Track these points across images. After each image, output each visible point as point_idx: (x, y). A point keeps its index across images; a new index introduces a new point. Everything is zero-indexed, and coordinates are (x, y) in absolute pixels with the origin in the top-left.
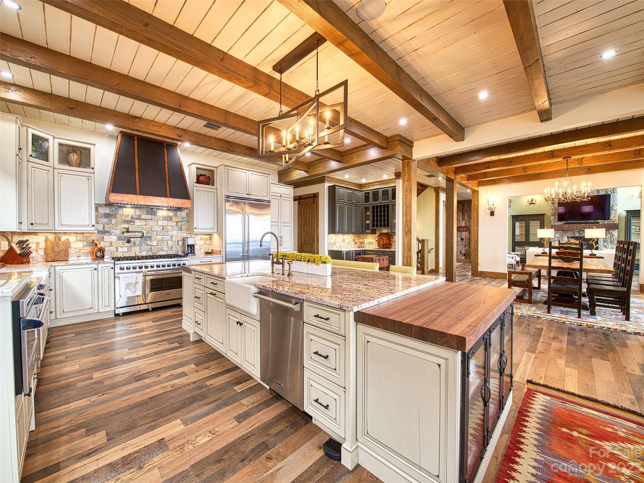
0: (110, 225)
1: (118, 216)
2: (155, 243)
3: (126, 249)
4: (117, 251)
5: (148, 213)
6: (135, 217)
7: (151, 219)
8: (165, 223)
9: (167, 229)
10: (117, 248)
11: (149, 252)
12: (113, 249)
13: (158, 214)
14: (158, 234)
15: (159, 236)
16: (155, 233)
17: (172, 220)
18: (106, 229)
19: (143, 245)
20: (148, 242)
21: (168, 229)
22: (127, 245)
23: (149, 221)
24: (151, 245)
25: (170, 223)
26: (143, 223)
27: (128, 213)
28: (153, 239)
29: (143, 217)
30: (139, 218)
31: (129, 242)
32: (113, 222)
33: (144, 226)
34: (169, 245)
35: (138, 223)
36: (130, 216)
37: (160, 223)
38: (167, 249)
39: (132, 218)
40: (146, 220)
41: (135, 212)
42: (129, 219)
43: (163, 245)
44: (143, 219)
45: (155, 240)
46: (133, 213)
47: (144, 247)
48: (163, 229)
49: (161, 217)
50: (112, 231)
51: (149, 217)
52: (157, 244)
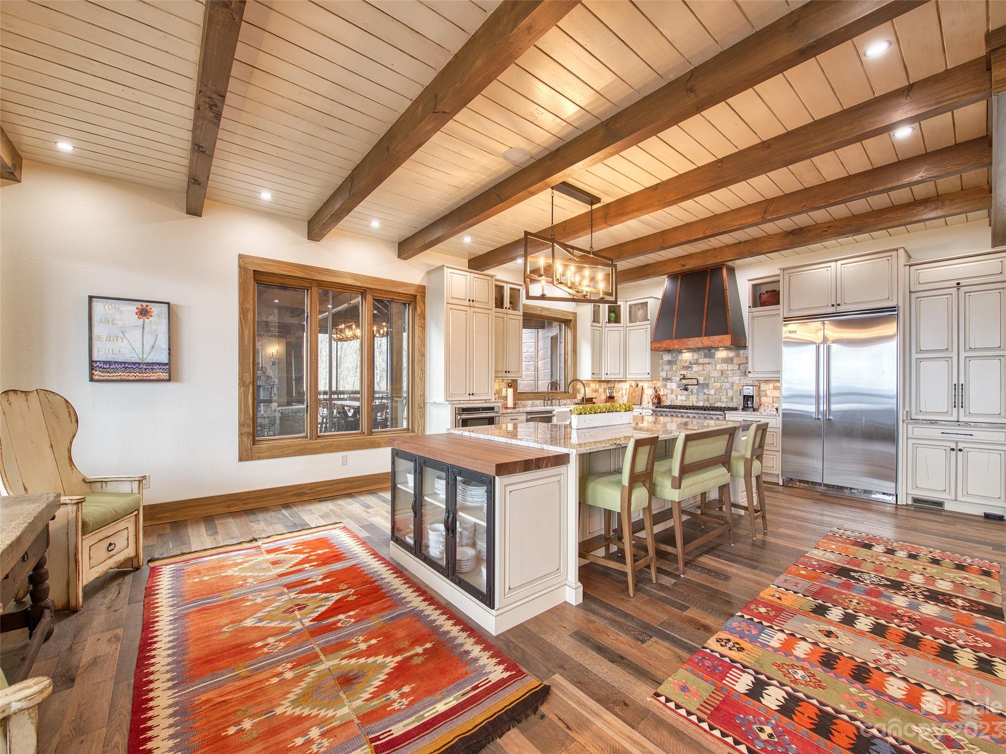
0: (672, 372)
1: (678, 362)
2: (712, 392)
3: (684, 398)
4: (677, 399)
5: (705, 356)
6: (692, 362)
7: (709, 363)
8: (724, 366)
9: (726, 374)
10: (677, 396)
11: (707, 403)
12: (674, 396)
13: (716, 357)
14: (716, 381)
15: (717, 384)
16: (713, 379)
17: (733, 363)
18: (669, 377)
19: (701, 394)
20: (705, 390)
21: (728, 374)
22: (685, 392)
23: (707, 365)
24: (709, 394)
25: (730, 367)
26: (700, 368)
27: (686, 358)
28: (710, 387)
29: (700, 361)
30: (697, 363)
31: (686, 389)
32: (674, 369)
33: (701, 372)
34: (729, 394)
35: (695, 368)
36: (688, 362)
37: (719, 367)
38: (726, 400)
39: (690, 363)
40: (703, 364)
41: (693, 357)
42: (687, 364)
43: (721, 394)
44: (701, 364)
45: (713, 388)
46: (691, 358)
47: (701, 396)
48: (722, 374)
49: (720, 360)
50: (673, 378)
51: (707, 360)
52: (715, 393)
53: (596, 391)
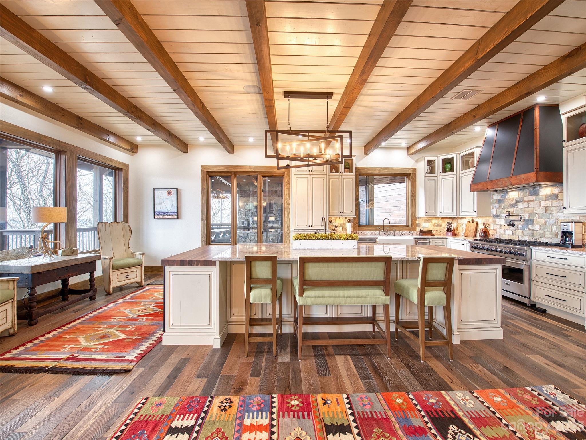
0: (501, 210)
1: (506, 201)
2: (537, 228)
3: (511, 233)
4: (505, 234)
5: (530, 194)
6: (518, 199)
7: (533, 201)
8: (549, 203)
9: (551, 210)
10: (505, 231)
11: (531, 238)
12: (502, 231)
13: (540, 194)
14: (540, 217)
15: (541, 220)
16: (537, 215)
17: (557, 199)
18: (498, 214)
19: (526, 229)
20: (530, 226)
21: (552, 211)
22: (512, 228)
23: (531, 203)
24: (533, 230)
25: (555, 203)
26: (525, 205)
27: (512, 197)
28: (535, 222)
29: (526, 199)
30: (522, 201)
31: (513, 225)
32: (502, 207)
33: (527, 209)
34: (553, 230)
35: (521, 205)
36: (514, 200)
37: (543, 203)
38: (550, 236)
39: (516, 201)
40: (528, 201)
41: (518, 195)
42: (514, 202)
43: (545, 230)
44: (526, 201)
45: (537, 224)
46: (517, 196)
47: (526, 232)
48: (546, 210)
49: (544, 197)
50: (501, 214)
51: (531, 198)
52: (540, 229)
53: (439, 225)
